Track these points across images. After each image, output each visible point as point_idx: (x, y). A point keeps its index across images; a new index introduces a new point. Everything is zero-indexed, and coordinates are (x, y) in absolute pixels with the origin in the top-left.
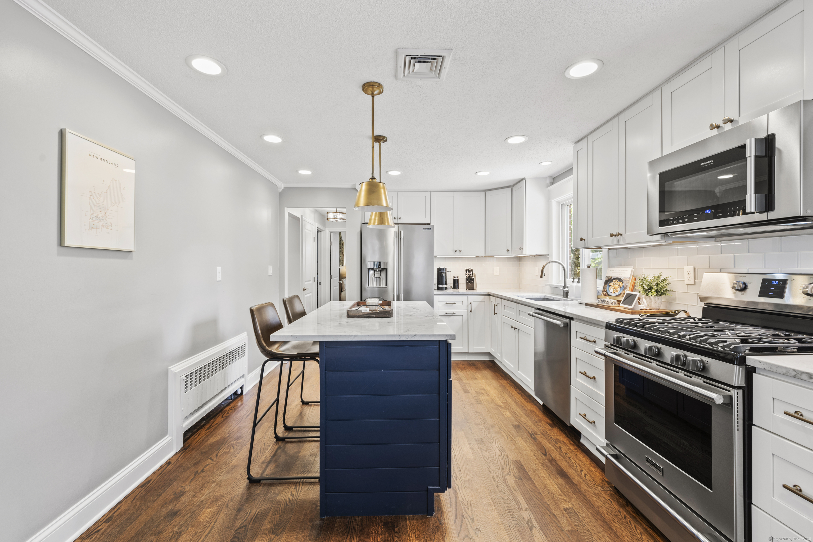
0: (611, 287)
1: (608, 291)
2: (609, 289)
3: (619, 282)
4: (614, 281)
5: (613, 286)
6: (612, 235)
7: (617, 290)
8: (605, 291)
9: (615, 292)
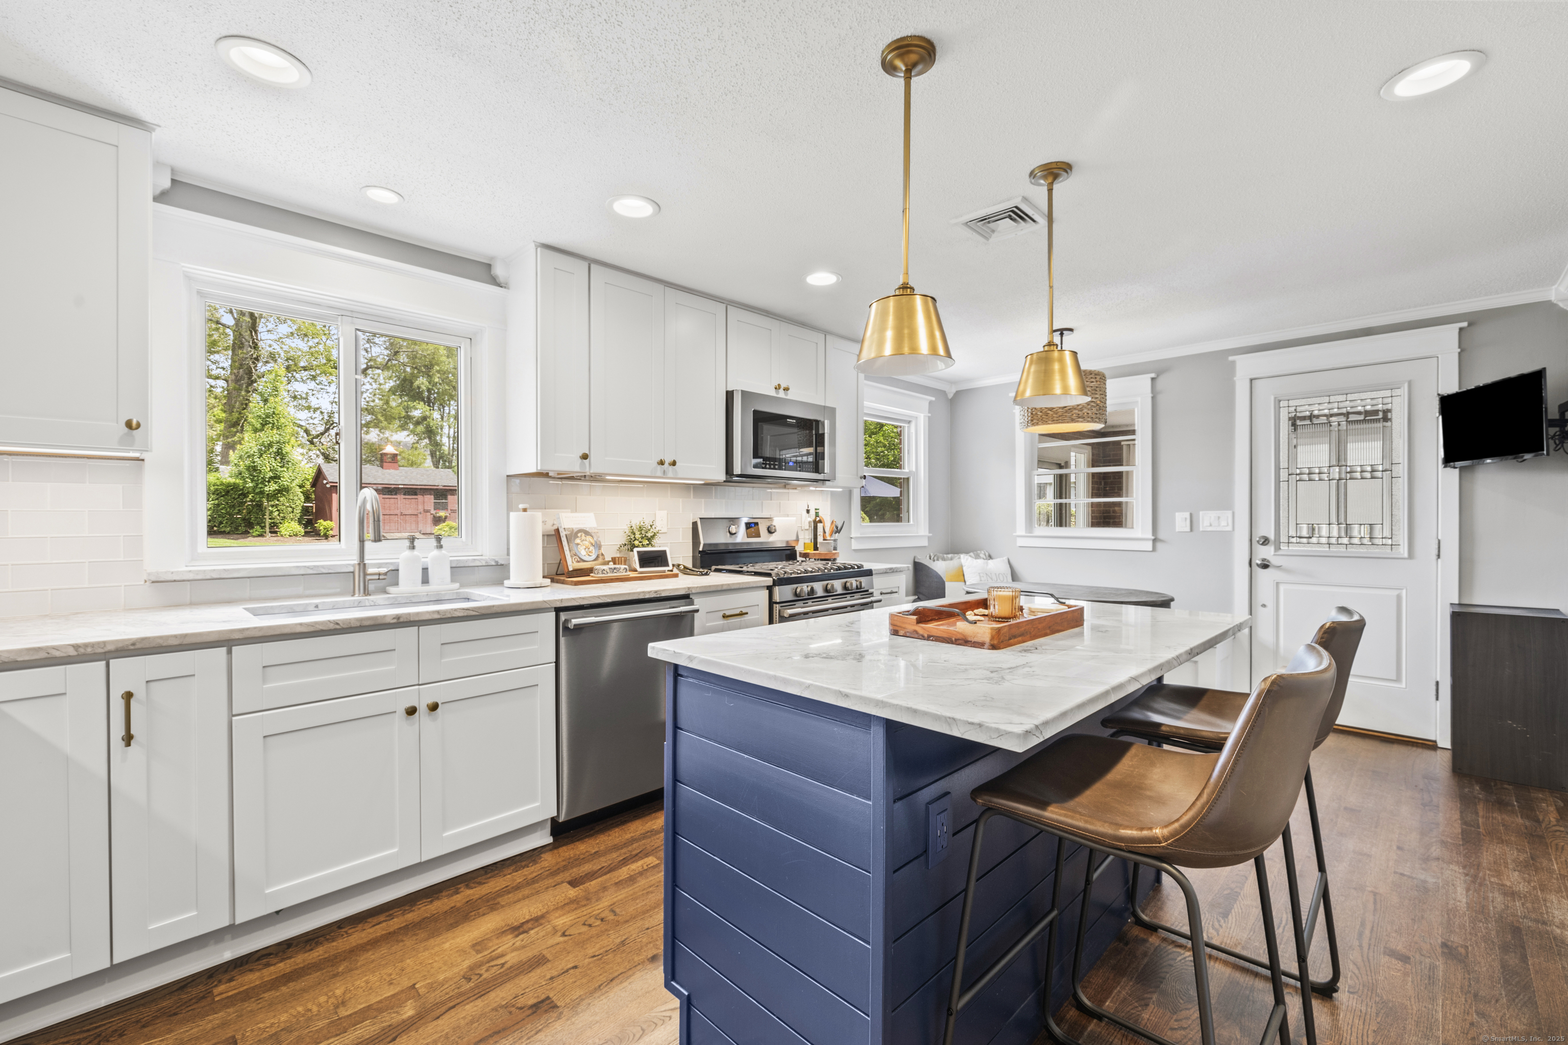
0: (579, 546)
1: (578, 554)
2: (579, 550)
3: (588, 537)
4: (579, 535)
5: (581, 543)
6: (662, 463)
7: (590, 550)
8: (575, 555)
9: (590, 554)
